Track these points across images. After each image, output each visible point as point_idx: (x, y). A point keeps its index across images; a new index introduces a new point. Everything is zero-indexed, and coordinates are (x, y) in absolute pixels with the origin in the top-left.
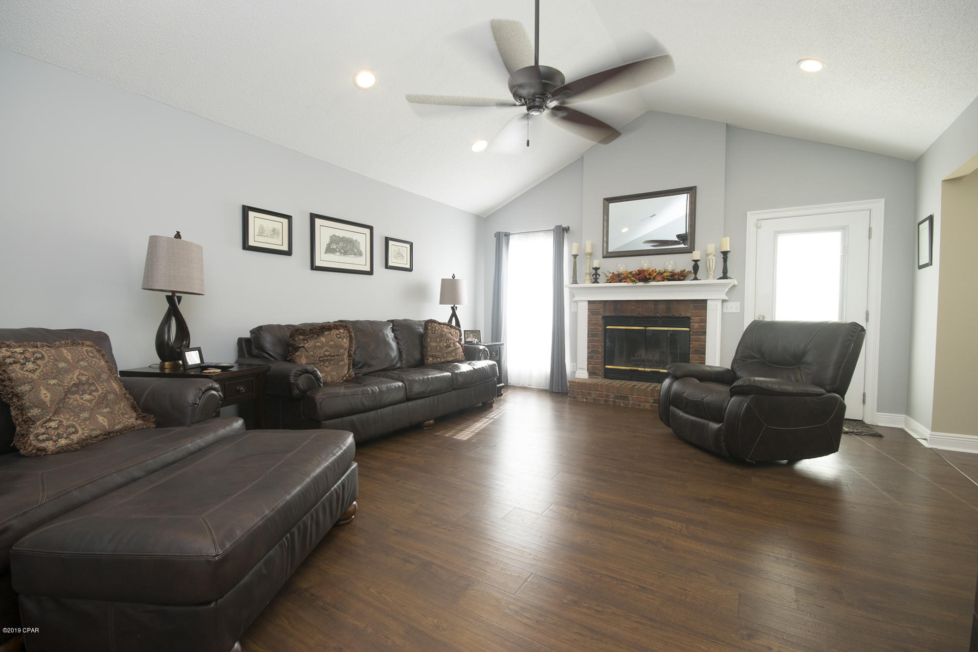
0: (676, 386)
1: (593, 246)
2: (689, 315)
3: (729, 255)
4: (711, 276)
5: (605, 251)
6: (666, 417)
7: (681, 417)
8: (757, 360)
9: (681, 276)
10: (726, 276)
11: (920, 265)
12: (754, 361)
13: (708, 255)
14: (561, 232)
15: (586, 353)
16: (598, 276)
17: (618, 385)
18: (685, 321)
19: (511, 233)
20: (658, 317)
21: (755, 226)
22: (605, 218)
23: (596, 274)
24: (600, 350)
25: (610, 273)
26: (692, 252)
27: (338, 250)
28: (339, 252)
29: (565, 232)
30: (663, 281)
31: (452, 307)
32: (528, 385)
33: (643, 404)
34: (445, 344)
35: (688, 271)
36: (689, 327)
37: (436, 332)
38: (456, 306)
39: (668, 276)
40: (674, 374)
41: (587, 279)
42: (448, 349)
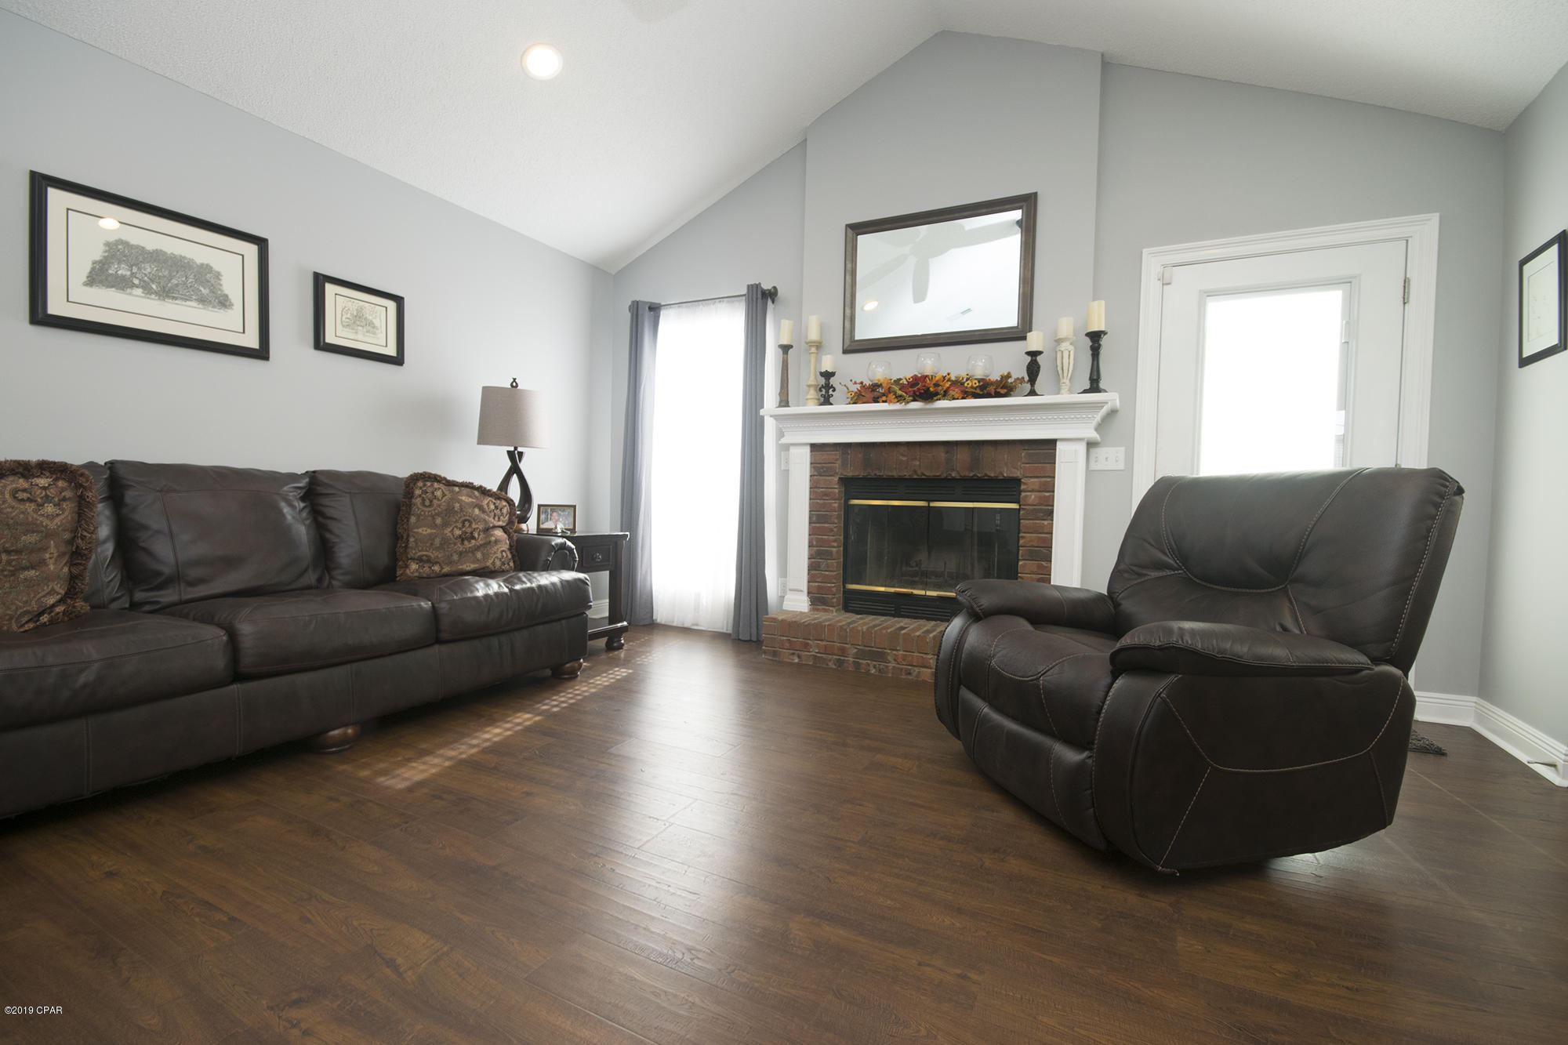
0: (975, 637)
1: (822, 328)
2: (1017, 474)
3: (1104, 341)
4: (1065, 389)
5: (847, 337)
6: (951, 714)
7: (985, 720)
8: (1169, 572)
9: (1002, 388)
10: (1098, 386)
11: (1525, 356)
12: (1164, 574)
13: (1059, 341)
14: (760, 299)
15: (806, 557)
16: (831, 390)
17: (865, 628)
18: (1009, 488)
19: (662, 304)
20: (954, 479)
21: (1159, 280)
22: (849, 266)
23: (828, 387)
24: (834, 549)
25: (855, 383)
26: (1024, 338)
27: (136, 282)
28: (142, 287)
29: (769, 302)
30: (963, 398)
31: (509, 452)
32: (693, 625)
33: (917, 669)
34: (458, 532)
35: (1018, 379)
36: (1018, 502)
37: (435, 501)
38: (520, 449)
39: (975, 388)
40: (972, 608)
41: (809, 397)
42: (466, 542)
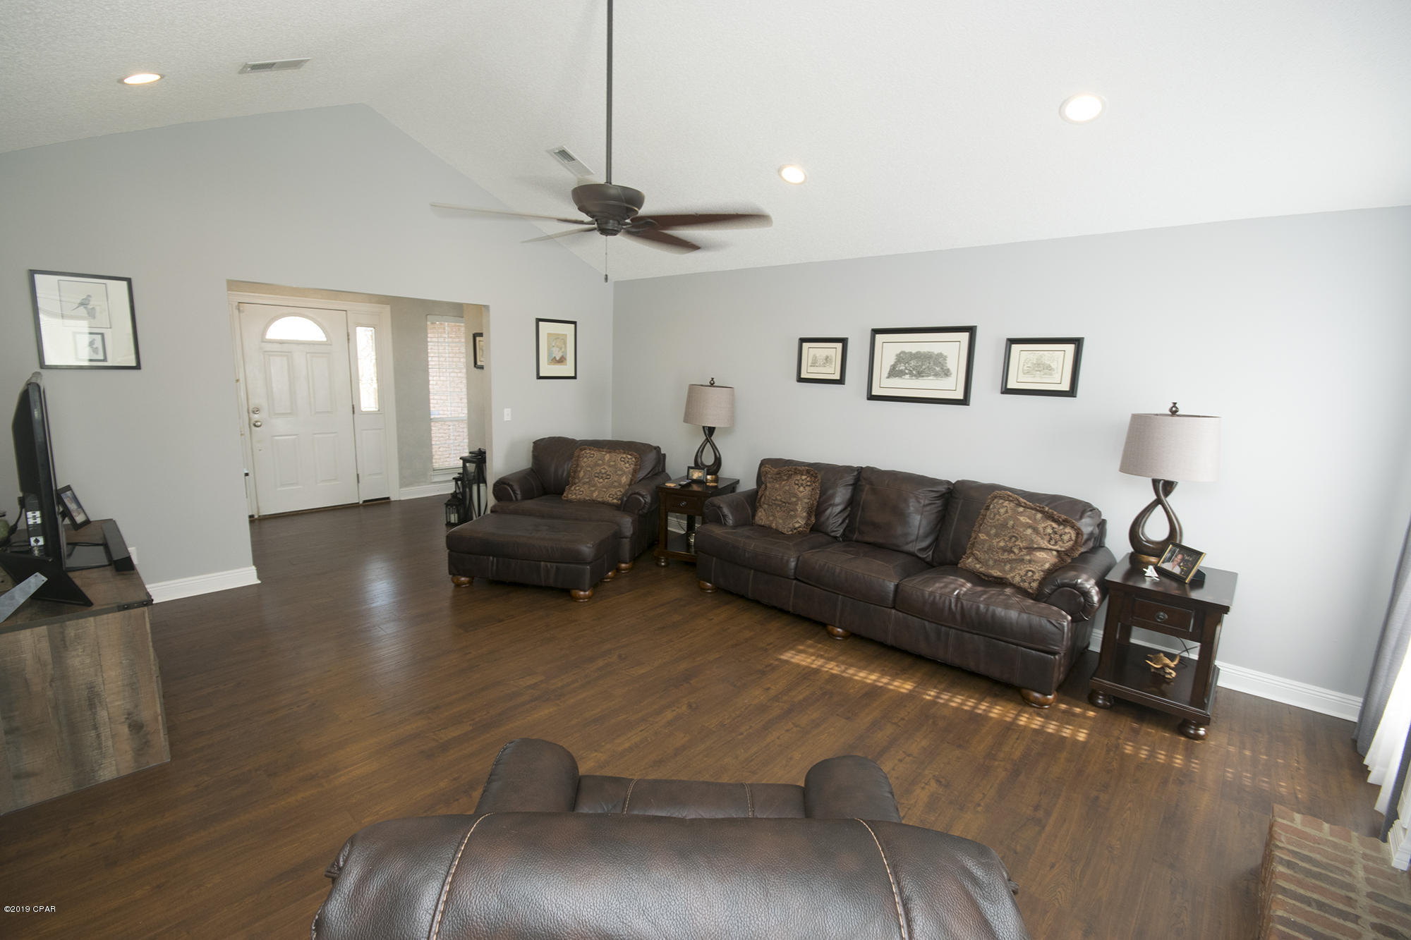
27: (907, 371)
28: (910, 374)
37: (997, 516)
42: (1006, 554)
